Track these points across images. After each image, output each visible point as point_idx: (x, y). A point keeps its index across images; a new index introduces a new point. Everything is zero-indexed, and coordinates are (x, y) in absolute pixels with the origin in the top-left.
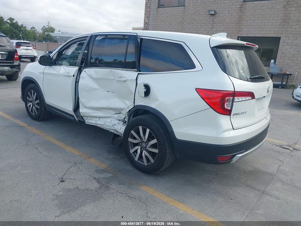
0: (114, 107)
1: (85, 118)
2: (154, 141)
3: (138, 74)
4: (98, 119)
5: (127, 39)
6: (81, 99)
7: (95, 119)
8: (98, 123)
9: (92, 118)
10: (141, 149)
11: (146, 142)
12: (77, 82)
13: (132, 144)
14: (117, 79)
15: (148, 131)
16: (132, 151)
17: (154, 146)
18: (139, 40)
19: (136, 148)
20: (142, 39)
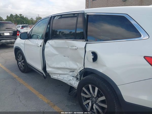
0: (69, 67)
1: (50, 74)
2: (103, 98)
3: (86, 43)
4: (59, 75)
5: (76, 17)
6: (47, 62)
7: (57, 75)
8: (59, 78)
9: (55, 74)
10: (92, 102)
11: (96, 98)
12: (43, 50)
13: (85, 98)
14: (70, 47)
15: (97, 89)
16: (85, 103)
17: (103, 102)
18: (86, 17)
19: (88, 101)
20: (88, 15)
